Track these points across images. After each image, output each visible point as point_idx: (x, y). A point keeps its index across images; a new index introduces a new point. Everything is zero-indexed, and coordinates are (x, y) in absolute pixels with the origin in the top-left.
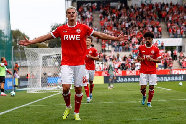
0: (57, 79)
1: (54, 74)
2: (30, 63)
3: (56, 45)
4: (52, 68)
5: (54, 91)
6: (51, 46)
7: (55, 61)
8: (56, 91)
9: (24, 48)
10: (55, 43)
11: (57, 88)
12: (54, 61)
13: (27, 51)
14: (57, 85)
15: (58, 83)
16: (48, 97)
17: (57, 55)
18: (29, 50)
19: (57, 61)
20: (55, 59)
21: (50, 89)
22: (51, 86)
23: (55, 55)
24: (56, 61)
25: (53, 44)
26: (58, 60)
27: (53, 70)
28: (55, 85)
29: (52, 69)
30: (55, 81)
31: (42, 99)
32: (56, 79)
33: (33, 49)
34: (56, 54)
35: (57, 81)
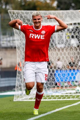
0: (76, 74)
1: (70, 63)
2: (20, 42)
3: (73, 5)
4: (65, 51)
5: (69, 98)
6: (62, 6)
7: (71, 36)
8: (73, 97)
9: (9, 11)
10: (71, 1)
11: (74, 91)
12: (69, 36)
13: (14, 16)
14: (75, 86)
15: (76, 82)
16: (57, 110)
17: (75, 24)
18: (18, 14)
19: (75, 36)
20: (70, 33)
21: (60, 94)
22: (64, 88)
23: (71, 24)
24: (73, 37)
25: (65, 3)
26: (77, 34)
27: (67, 55)
28: (71, 86)
29: (65, 54)
30: (71, 78)
31: (46, 114)
32: (72, 74)
33: (27, 13)
34: (73, 22)
35: (74, 78)
